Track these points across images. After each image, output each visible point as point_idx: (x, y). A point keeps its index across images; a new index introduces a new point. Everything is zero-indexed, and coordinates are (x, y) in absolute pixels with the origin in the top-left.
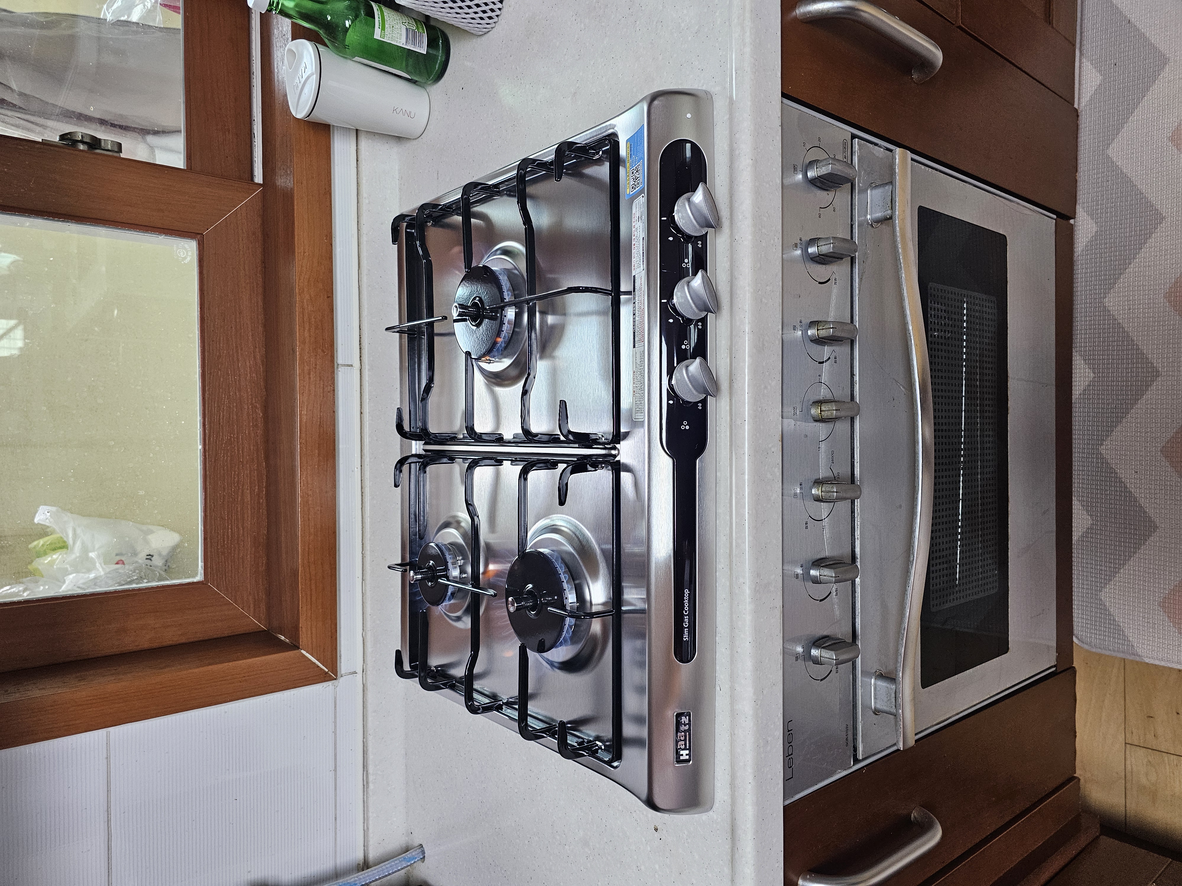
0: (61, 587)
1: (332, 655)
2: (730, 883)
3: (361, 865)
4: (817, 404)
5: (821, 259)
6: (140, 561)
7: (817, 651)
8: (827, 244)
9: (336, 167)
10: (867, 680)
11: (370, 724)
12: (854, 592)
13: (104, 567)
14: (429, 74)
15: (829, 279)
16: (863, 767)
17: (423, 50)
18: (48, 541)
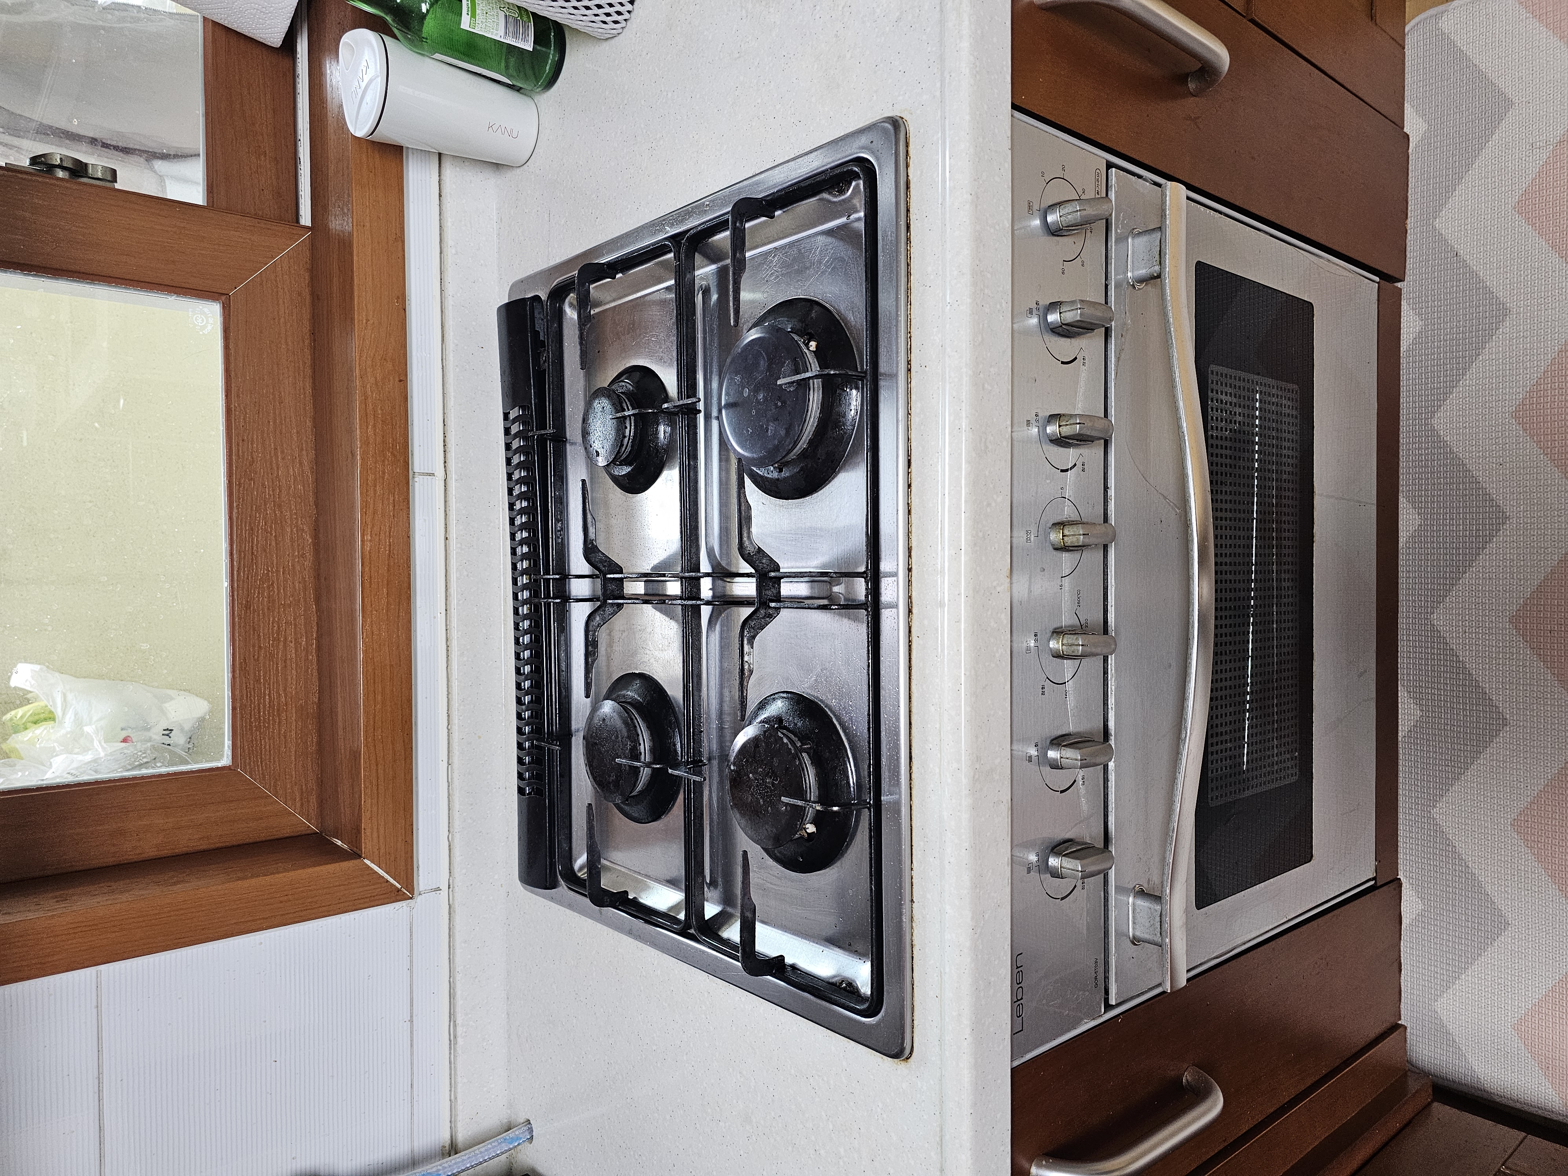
0: (46, 773)
1: (406, 865)
2: (938, 1173)
3: (447, 1148)
4: (1057, 527)
5: (1064, 331)
6: (154, 737)
7: (1057, 860)
8: (1072, 310)
9: (411, 205)
10: (1123, 898)
11: (458, 959)
12: (1106, 780)
13: (105, 745)
14: (537, 79)
15: (1076, 358)
16: (1119, 1015)
17: (529, 46)
18: (29, 711)
